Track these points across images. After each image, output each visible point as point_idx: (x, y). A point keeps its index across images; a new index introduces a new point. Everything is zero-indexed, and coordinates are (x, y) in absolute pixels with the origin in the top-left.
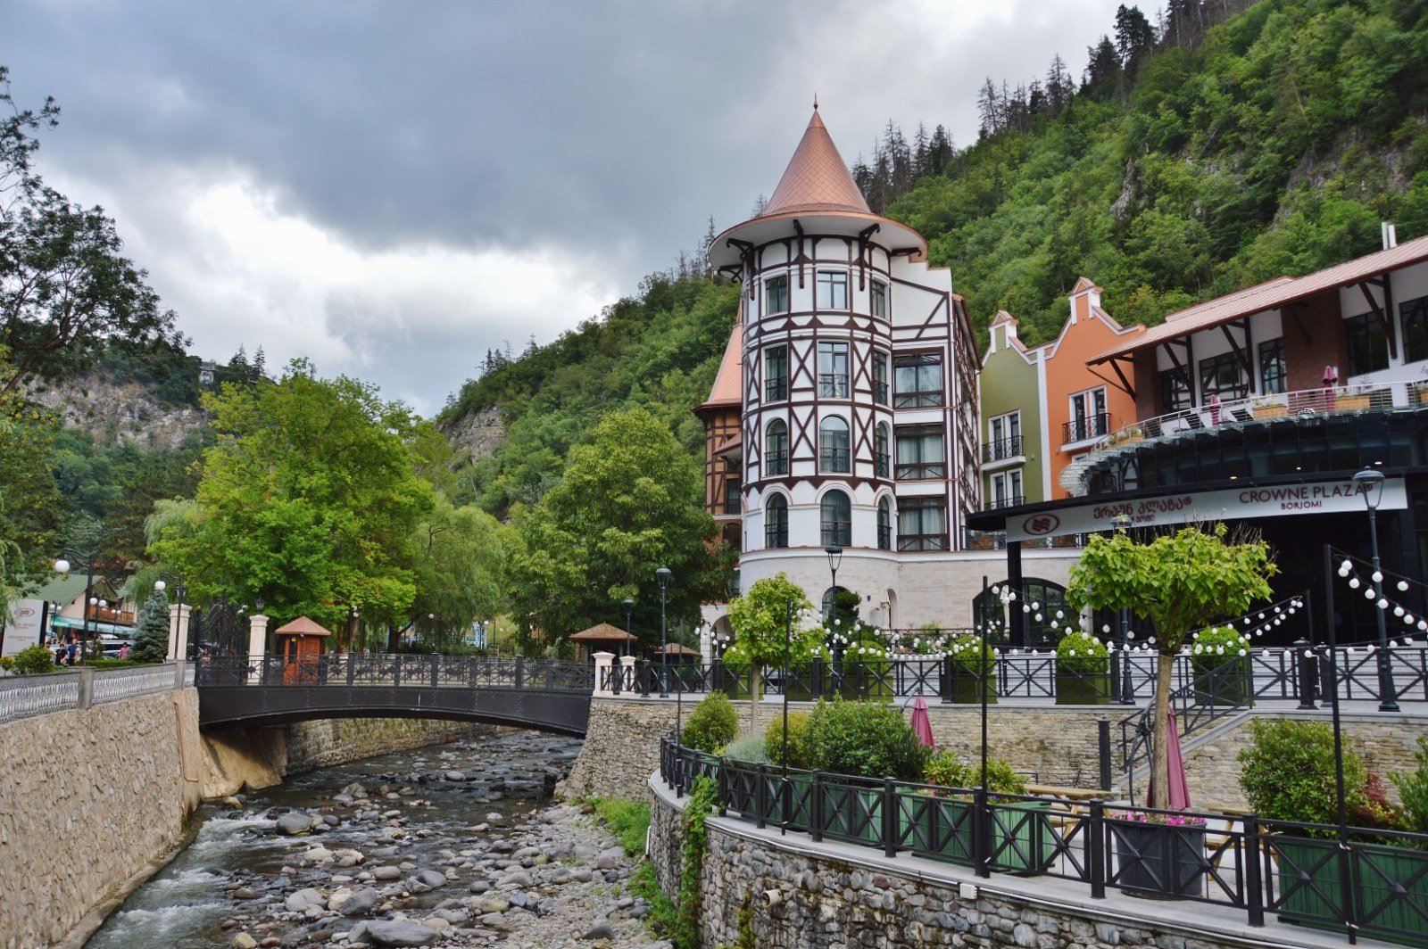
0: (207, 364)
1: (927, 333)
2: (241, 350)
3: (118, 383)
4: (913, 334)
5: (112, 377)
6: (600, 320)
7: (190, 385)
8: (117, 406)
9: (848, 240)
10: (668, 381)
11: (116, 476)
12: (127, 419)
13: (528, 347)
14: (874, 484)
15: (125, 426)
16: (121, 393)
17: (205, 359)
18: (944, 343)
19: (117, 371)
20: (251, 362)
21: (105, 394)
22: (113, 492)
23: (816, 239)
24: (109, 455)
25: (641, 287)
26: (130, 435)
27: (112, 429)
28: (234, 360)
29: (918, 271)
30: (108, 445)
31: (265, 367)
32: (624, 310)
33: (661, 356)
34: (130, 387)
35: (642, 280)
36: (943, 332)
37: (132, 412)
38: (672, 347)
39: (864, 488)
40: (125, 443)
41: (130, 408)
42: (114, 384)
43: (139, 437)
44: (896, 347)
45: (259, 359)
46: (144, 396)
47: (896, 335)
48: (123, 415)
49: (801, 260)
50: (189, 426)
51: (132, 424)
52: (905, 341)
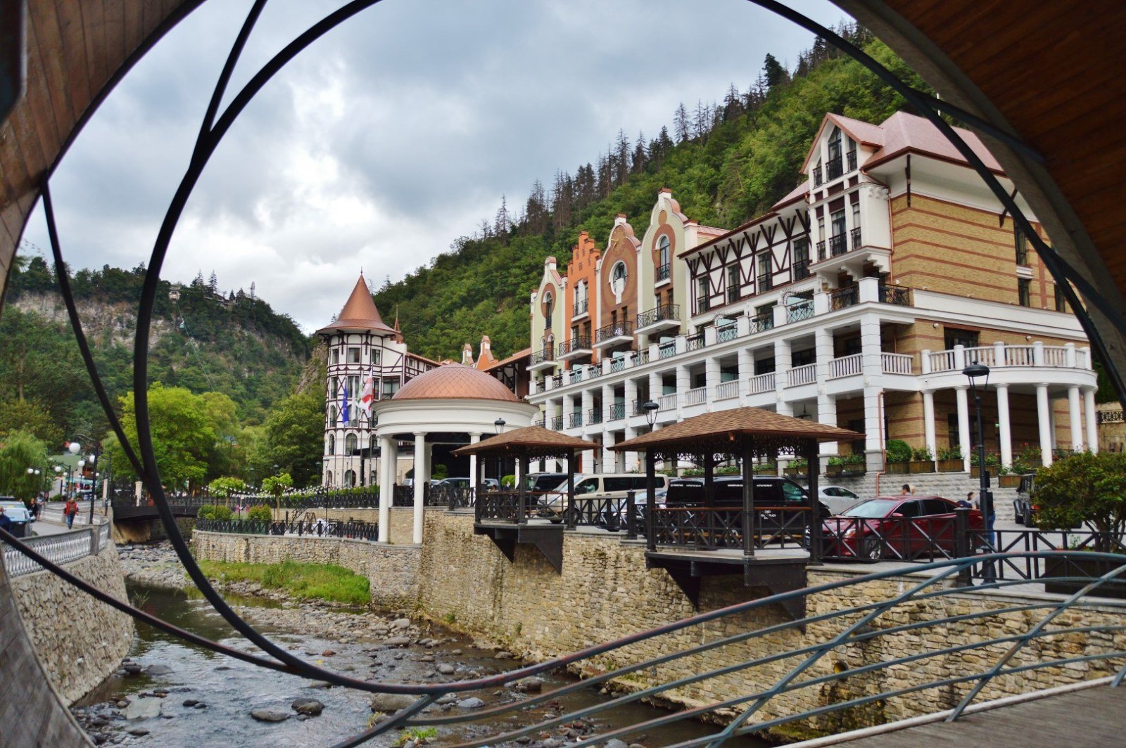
0: (175, 286)
1: (395, 370)
2: (200, 275)
3: (112, 301)
4: (390, 370)
5: (107, 298)
6: (428, 267)
7: (162, 302)
8: (110, 319)
9: (361, 335)
10: (458, 315)
11: (111, 370)
12: (118, 328)
13: (385, 284)
14: (368, 431)
15: (117, 334)
16: (113, 309)
17: (173, 282)
18: (400, 374)
19: (110, 293)
20: (206, 282)
21: (102, 311)
22: (108, 382)
23: (349, 335)
24: (106, 354)
25: (452, 247)
26: (120, 339)
27: (109, 334)
28: (195, 282)
29: (393, 344)
30: (105, 347)
31: (216, 286)
32: (442, 260)
33: (455, 299)
34: (120, 305)
35: (453, 242)
36: (400, 369)
37: (121, 323)
38: (463, 293)
39: (364, 433)
40: (117, 345)
41: (120, 320)
42: (108, 303)
43: (127, 341)
44: (384, 375)
45: (213, 281)
46: (129, 311)
47: (384, 370)
48: (115, 325)
49: (343, 343)
50: (162, 332)
51: (122, 331)
52: (387, 373)
